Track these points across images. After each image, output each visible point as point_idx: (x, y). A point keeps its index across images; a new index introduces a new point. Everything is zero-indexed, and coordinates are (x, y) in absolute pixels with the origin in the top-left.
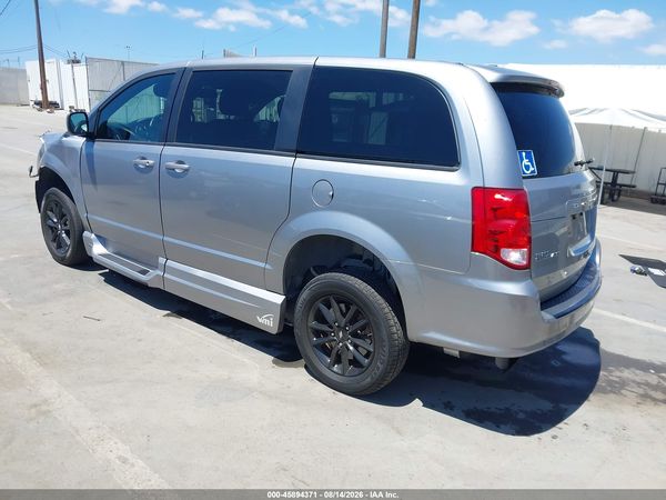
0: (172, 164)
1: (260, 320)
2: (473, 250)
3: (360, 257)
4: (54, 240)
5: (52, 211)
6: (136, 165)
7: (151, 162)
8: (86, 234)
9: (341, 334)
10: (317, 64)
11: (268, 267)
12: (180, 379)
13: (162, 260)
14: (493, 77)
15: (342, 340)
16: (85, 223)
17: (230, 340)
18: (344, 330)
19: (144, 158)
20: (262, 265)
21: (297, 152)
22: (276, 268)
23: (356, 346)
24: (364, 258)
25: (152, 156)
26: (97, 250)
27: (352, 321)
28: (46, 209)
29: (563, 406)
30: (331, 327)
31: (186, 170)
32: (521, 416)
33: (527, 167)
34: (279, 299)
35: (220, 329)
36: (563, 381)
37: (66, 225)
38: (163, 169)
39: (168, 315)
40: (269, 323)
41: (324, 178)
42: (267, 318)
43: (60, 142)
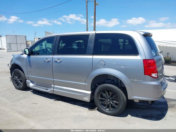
0: (56, 60)
1: (84, 99)
2: (145, 75)
3: (110, 79)
4: (16, 84)
5: (16, 75)
6: (45, 61)
7: (50, 60)
8: (27, 81)
9: (108, 100)
10: (96, 33)
11: (86, 84)
12: (67, 117)
13: (53, 86)
14: (142, 33)
15: (109, 102)
16: (27, 78)
17: (74, 105)
18: (110, 99)
19: (47, 59)
20: (84, 84)
21: (93, 54)
22: (89, 84)
23: (113, 102)
24: (111, 79)
25: (50, 58)
26: (31, 85)
27: (112, 96)
28: (13, 75)
29: (163, 112)
30: (105, 98)
31: (61, 61)
32: (155, 116)
33: (154, 54)
34: (90, 92)
35: (71, 103)
36: (160, 106)
37: (20, 79)
38: (53, 61)
39: (54, 100)
40: (87, 99)
41: (102, 60)
42: (87, 98)
43: (20, 56)
